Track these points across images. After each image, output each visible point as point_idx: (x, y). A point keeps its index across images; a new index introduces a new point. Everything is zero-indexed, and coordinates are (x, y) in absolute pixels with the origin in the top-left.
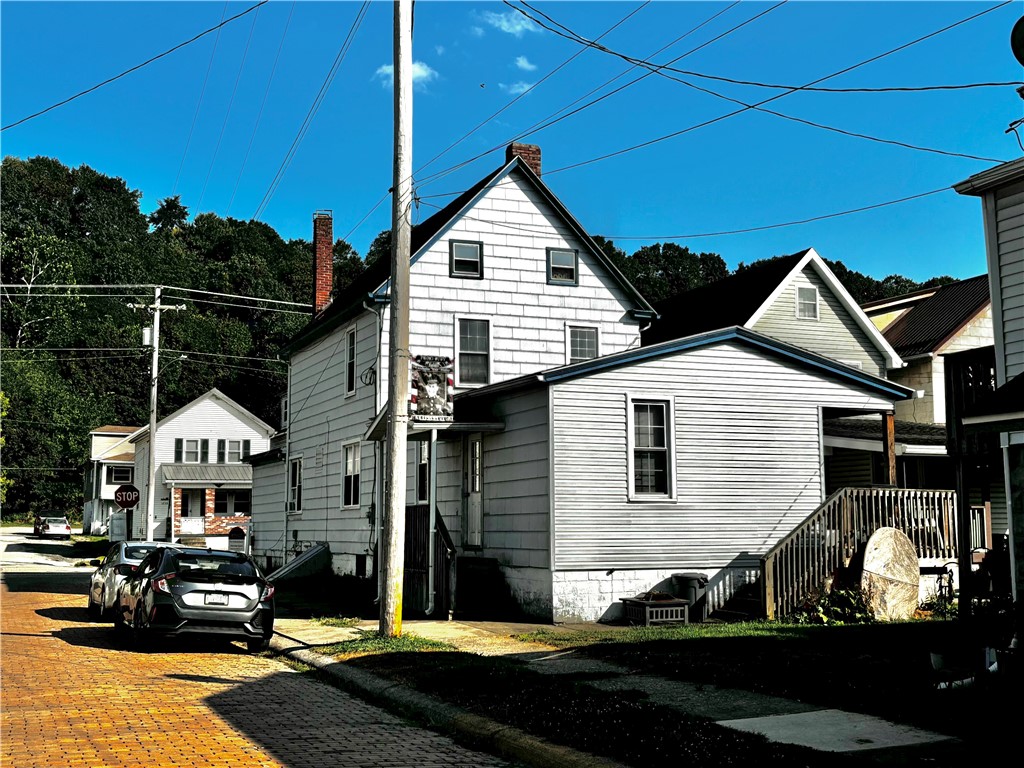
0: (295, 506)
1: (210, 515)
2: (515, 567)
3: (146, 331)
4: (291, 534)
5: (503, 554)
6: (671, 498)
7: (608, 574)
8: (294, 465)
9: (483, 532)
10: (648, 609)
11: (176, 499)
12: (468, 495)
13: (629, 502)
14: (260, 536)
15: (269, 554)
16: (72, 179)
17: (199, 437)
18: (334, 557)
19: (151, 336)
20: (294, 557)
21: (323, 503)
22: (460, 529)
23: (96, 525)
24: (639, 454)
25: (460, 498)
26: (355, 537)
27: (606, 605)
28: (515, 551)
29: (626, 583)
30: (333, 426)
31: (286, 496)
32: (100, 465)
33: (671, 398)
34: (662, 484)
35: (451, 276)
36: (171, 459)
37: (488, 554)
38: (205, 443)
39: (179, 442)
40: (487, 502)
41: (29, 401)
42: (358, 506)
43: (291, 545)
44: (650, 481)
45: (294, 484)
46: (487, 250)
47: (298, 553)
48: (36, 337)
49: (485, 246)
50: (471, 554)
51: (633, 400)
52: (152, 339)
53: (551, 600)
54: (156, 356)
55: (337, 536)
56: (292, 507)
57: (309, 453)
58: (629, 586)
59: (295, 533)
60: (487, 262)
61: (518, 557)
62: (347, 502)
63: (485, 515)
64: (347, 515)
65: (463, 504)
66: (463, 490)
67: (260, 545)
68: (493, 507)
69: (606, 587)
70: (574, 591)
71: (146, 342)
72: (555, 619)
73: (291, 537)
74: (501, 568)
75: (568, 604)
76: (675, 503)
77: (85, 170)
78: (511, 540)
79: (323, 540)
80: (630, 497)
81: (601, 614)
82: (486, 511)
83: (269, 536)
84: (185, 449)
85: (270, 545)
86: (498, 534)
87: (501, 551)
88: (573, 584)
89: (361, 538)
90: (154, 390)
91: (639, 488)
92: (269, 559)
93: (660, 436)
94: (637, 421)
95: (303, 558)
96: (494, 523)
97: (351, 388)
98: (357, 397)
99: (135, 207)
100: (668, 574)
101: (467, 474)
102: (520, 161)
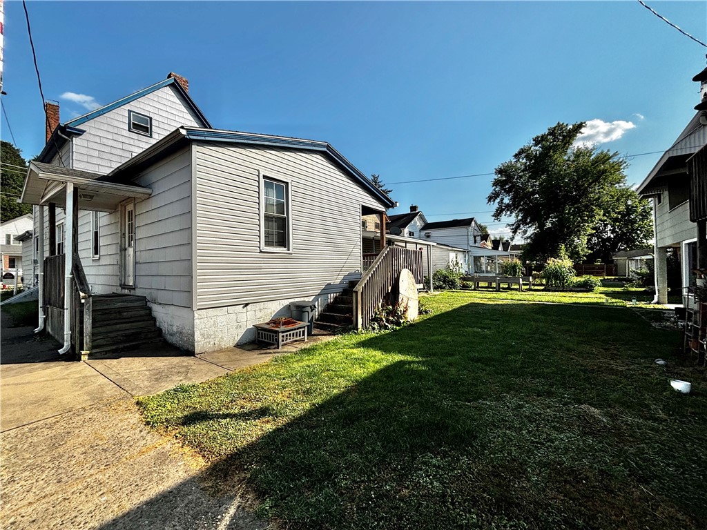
0: (38, 261)
2: (160, 304)
5: (151, 293)
6: (288, 250)
7: (243, 307)
8: (37, 240)
9: (135, 276)
10: (281, 335)
12: (126, 249)
13: (261, 252)
22: (119, 274)
24: (267, 218)
25: (119, 252)
27: (242, 332)
28: (159, 291)
29: (258, 312)
31: (33, 256)
33: (289, 182)
34: (282, 240)
35: (129, 131)
36: (4, 243)
37: (138, 292)
39: (8, 236)
40: (138, 253)
44: (275, 239)
45: (37, 250)
46: (154, 122)
49: (153, 120)
50: (126, 291)
51: (265, 177)
53: (193, 335)
56: (36, 262)
58: (259, 314)
59: (38, 276)
60: (155, 130)
61: (162, 297)
63: (136, 263)
65: (121, 255)
66: (121, 246)
68: (143, 257)
69: (243, 317)
70: (215, 324)
72: (197, 350)
74: (148, 303)
75: (209, 336)
76: (291, 254)
78: (156, 283)
80: (261, 248)
81: (237, 339)
82: (137, 261)
86: (146, 278)
87: (149, 291)
88: (214, 318)
91: (268, 243)
93: (282, 207)
94: (266, 194)
96: (143, 270)
99: (19, 155)
100: (287, 302)
101: (124, 234)
102: (175, 80)
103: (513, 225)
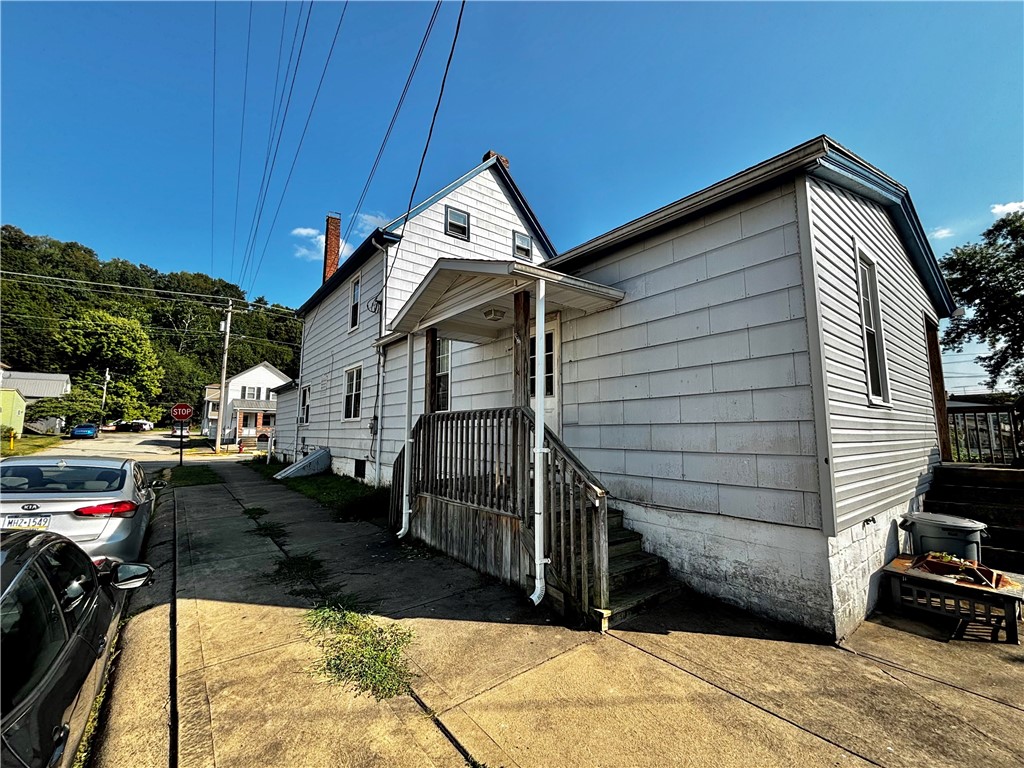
0: (304, 420)
1: (260, 427)
3: (223, 323)
4: (300, 440)
6: (887, 401)
8: (305, 392)
11: (240, 417)
13: (870, 405)
14: (280, 440)
15: (285, 452)
16: (214, 283)
17: (256, 386)
18: (334, 459)
19: (225, 326)
20: (302, 457)
21: (326, 417)
23: (206, 431)
26: (355, 444)
30: (336, 358)
31: (298, 413)
32: (209, 402)
33: (875, 263)
35: (446, 234)
36: (239, 397)
38: (259, 389)
39: (244, 388)
41: (181, 374)
42: (358, 419)
43: (300, 448)
45: (304, 405)
46: (473, 221)
47: (305, 454)
48: (190, 347)
49: (471, 218)
51: (859, 251)
52: (225, 328)
54: (227, 337)
55: (338, 443)
56: (302, 420)
57: (315, 382)
59: (304, 439)
60: (473, 230)
62: (348, 415)
63: (564, 425)
64: (347, 426)
67: (279, 446)
68: (587, 414)
69: (864, 551)
71: (222, 329)
73: (300, 442)
76: (889, 408)
77: (220, 280)
79: (325, 445)
80: (870, 398)
81: (866, 601)
83: (285, 440)
84: (247, 392)
85: (285, 446)
86: (603, 453)
89: (361, 446)
90: (226, 357)
92: (285, 455)
95: (309, 459)
96: (589, 438)
97: (354, 323)
98: (360, 330)
102: (498, 159)
103: (991, 358)
